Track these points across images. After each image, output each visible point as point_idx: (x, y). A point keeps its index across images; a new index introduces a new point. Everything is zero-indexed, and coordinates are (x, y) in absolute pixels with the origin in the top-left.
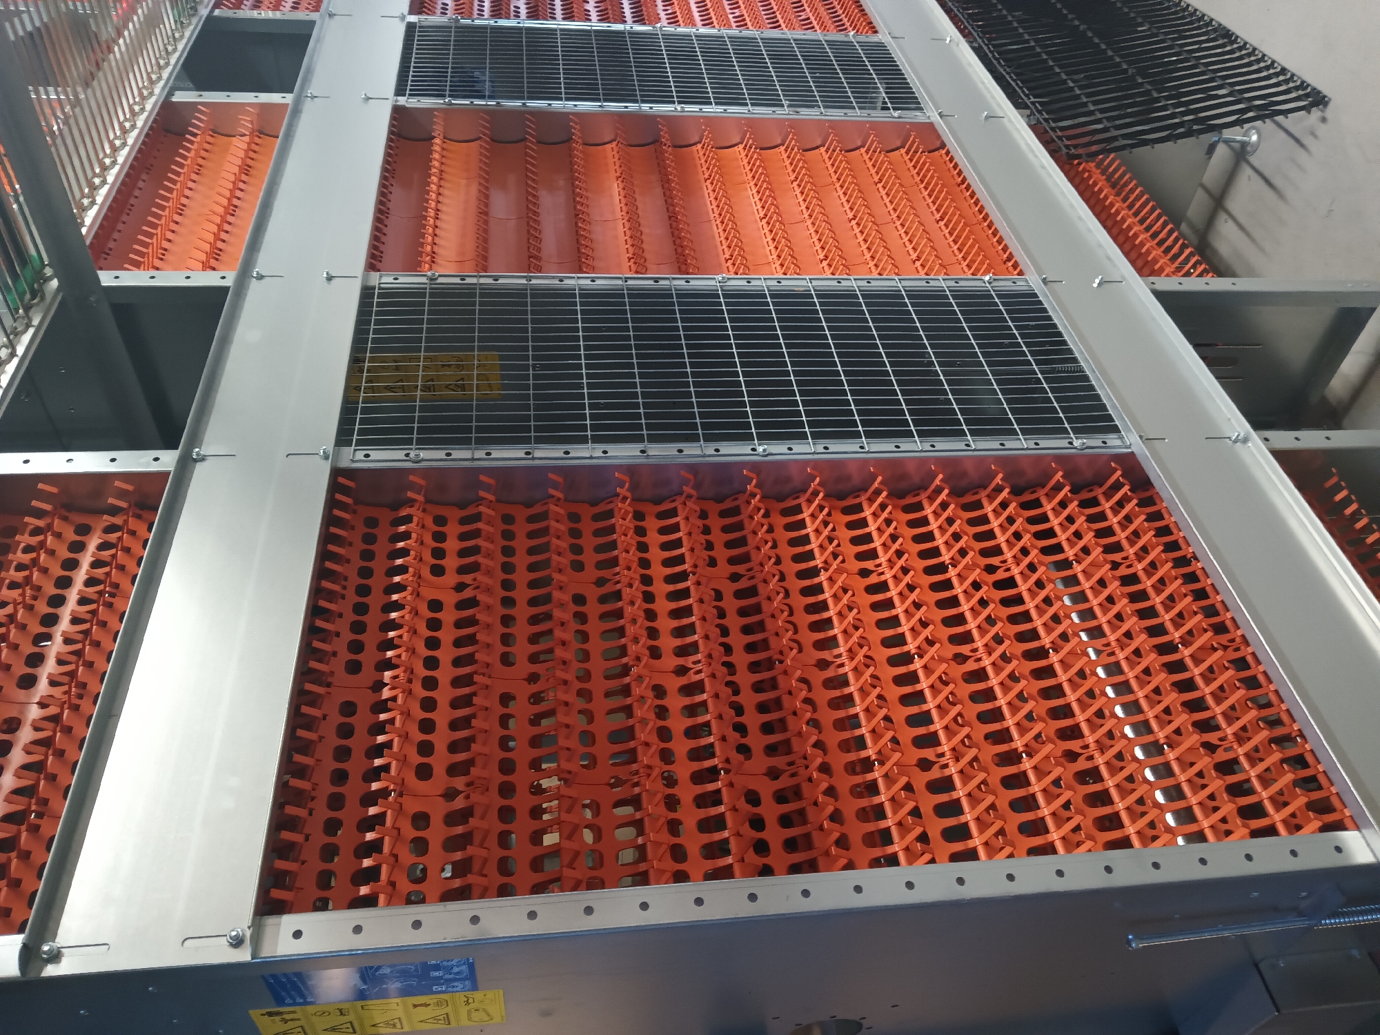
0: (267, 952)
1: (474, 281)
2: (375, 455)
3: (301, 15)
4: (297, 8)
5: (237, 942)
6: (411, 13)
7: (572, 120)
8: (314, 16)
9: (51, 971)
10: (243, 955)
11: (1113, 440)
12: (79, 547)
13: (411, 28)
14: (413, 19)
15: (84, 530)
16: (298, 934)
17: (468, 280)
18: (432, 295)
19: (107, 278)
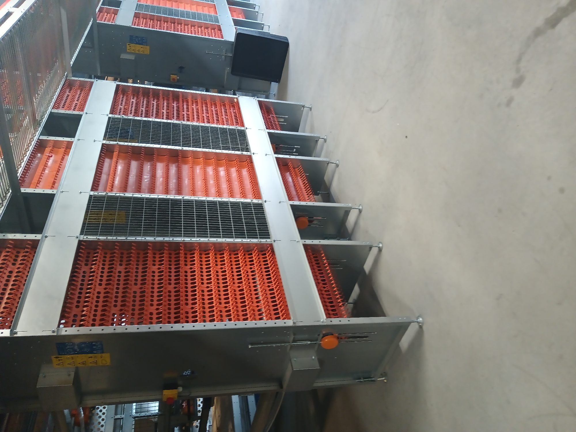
0: (59, 334)
1: (119, 195)
2: (89, 237)
3: (76, 112)
4: (75, 110)
5: (54, 332)
6: (110, 114)
7: (155, 150)
8: (81, 113)
9: (15, 335)
10: (55, 334)
11: (268, 240)
12: (17, 256)
13: (109, 118)
14: (110, 116)
15: (18, 252)
16: (66, 331)
17: (117, 195)
18: (107, 198)
19: (23, 190)
